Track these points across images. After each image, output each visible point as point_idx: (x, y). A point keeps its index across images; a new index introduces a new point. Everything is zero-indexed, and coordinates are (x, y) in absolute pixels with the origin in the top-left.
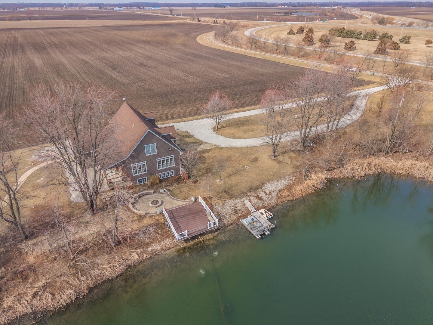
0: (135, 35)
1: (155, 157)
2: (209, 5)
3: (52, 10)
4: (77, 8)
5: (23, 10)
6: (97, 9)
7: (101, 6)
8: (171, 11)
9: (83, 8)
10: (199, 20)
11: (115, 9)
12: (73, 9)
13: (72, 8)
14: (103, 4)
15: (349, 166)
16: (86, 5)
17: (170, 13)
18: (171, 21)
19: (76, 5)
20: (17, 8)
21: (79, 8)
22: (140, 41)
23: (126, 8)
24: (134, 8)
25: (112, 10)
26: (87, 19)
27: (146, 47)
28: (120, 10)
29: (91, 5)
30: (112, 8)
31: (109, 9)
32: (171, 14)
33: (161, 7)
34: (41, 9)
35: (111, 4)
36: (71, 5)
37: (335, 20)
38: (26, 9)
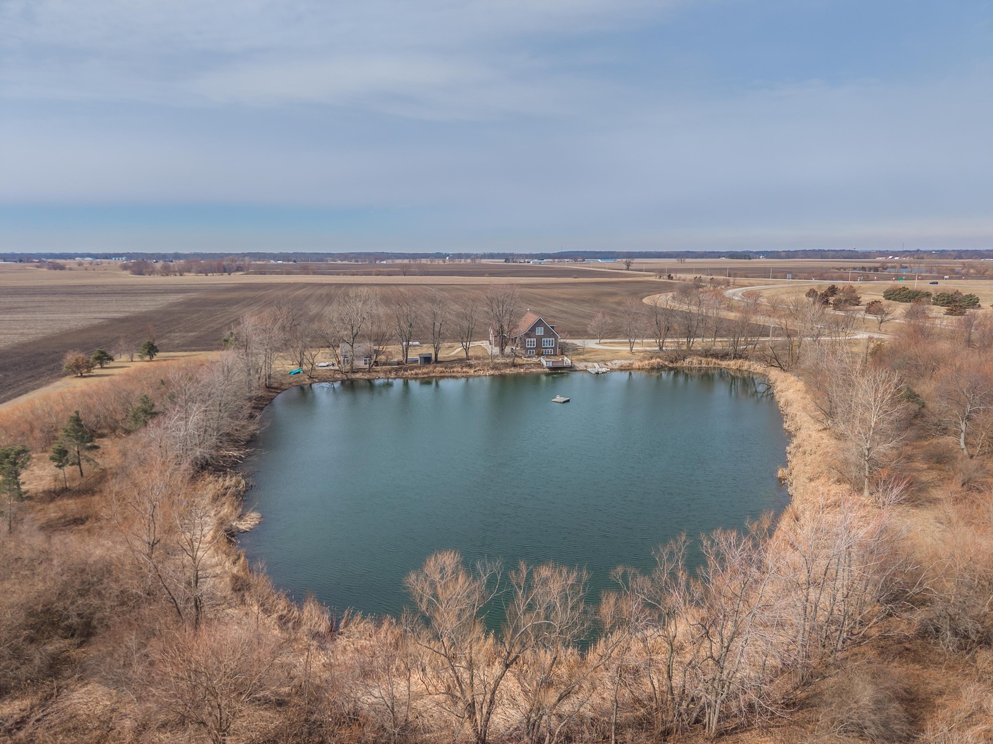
0: (555, 292)
1: (543, 337)
2: (718, 255)
3: (429, 263)
4: (469, 261)
5: (385, 262)
6: (501, 261)
7: (507, 257)
8: (628, 265)
9: (478, 261)
10: (670, 277)
11: (531, 263)
12: (463, 261)
13: (461, 261)
14: (512, 255)
15: (687, 360)
16: (484, 256)
17: (625, 267)
18: (621, 279)
19: (467, 256)
20: (376, 259)
21: (472, 260)
22: (558, 299)
23: (551, 260)
24: (566, 260)
25: (526, 264)
26: (487, 275)
27: (564, 304)
28: (540, 263)
29: (492, 256)
30: (527, 260)
31: (522, 263)
32: (628, 269)
33: (616, 258)
34: (412, 262)
35: (526, 254)
36: (460, 256)
37: (946, 279)
38: (390, 262)
